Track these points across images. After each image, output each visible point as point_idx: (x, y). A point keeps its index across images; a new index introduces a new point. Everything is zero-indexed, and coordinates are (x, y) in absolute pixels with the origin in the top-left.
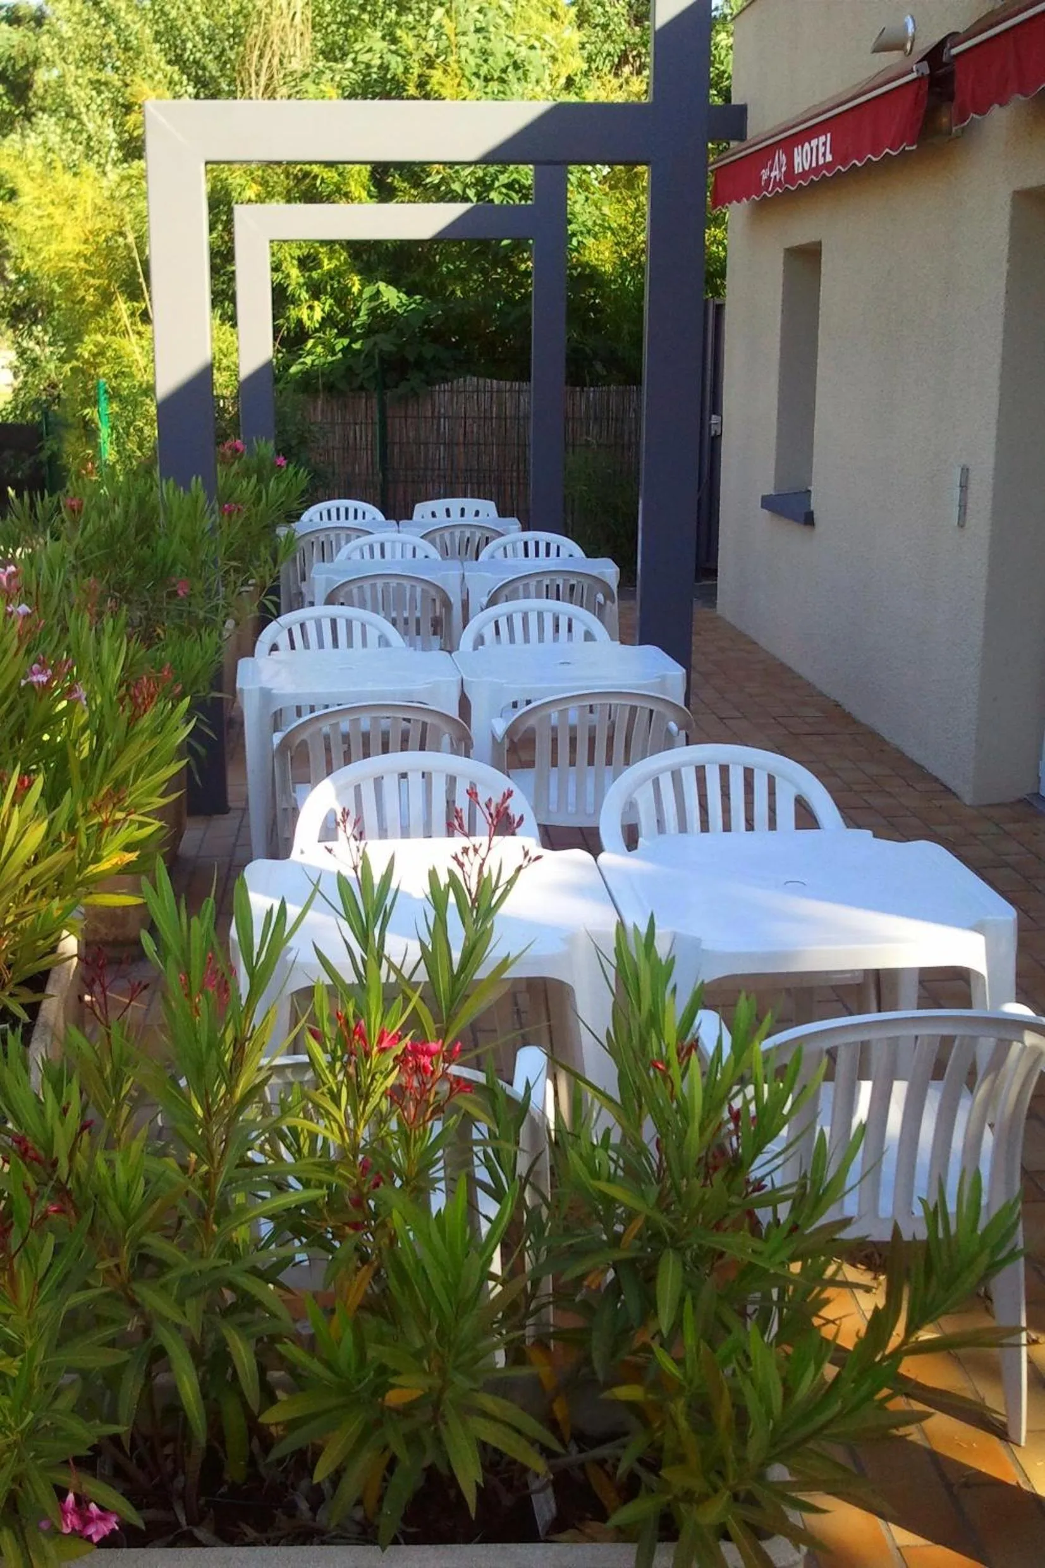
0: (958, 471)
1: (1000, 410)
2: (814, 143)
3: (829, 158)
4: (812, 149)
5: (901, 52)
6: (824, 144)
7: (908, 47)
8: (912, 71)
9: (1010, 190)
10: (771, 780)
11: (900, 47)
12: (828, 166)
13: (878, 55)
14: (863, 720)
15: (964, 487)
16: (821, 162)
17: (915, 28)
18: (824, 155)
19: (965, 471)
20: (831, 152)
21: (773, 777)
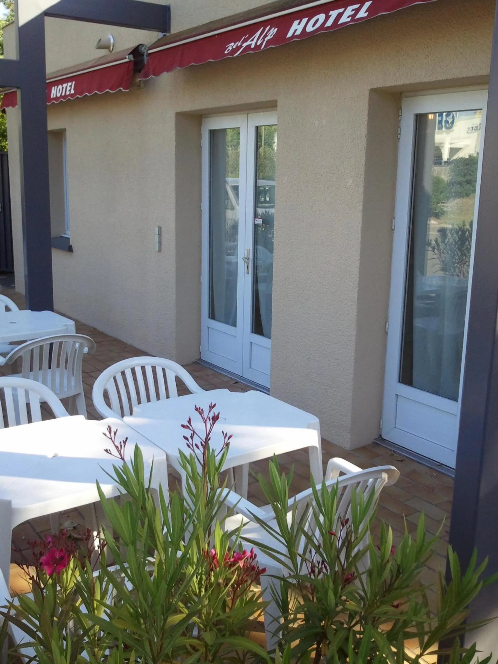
0: (157, 229)
1: (176, 203)
2: (65, 85)
3: (73, 92)
4: (63, 88)
5: (107, 50)
6: (71, 86)
7: (111, 48)
8: (126, 58)
9: (175, 112)
10: (164, 370)
11: (107, 47)
12: (71, 95)
13: (99, 50)
14: (110, 334)
15: (160, 235)
16: (68, 93)
17: (114, 40)
18: (70, 91)
19: (160, 228)
20: (74, 90)
21: (164, 369)
